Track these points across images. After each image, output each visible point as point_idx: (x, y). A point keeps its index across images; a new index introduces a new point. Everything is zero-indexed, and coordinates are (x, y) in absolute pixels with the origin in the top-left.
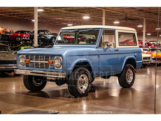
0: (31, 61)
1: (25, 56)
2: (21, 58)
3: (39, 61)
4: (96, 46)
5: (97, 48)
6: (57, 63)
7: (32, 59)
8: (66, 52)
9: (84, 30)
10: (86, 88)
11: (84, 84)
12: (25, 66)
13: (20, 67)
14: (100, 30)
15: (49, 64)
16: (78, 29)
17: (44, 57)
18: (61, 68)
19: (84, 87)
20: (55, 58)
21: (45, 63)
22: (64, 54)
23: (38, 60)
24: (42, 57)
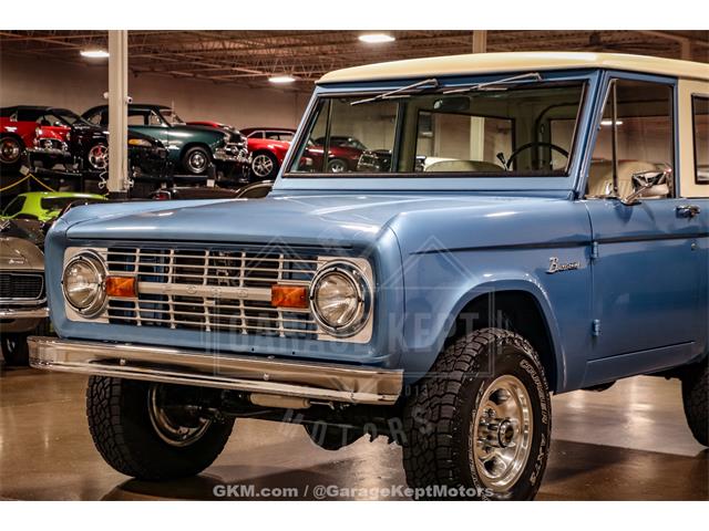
0: (146, 287)
1: (103, 252)
2: (80, 261)
3: (203, 289)
4: (569, 183)
5: (576, 196)
6: (336, 300)
7: (150, 269)
8: (396, 226)
9: (480, 86)
10: (518, 466)
11: (509, 438)
12: (104, 319)
13: (68, 323)
14: (594, 78)
15: (281, 305)
16: (438, 77)
17: (243, 258)
18: (364, 335)
19: (505, 459)
20: (320, 267)
21: (247, 303)
22: (387, 242)
23: (200, 282)
24: (221, 257)
